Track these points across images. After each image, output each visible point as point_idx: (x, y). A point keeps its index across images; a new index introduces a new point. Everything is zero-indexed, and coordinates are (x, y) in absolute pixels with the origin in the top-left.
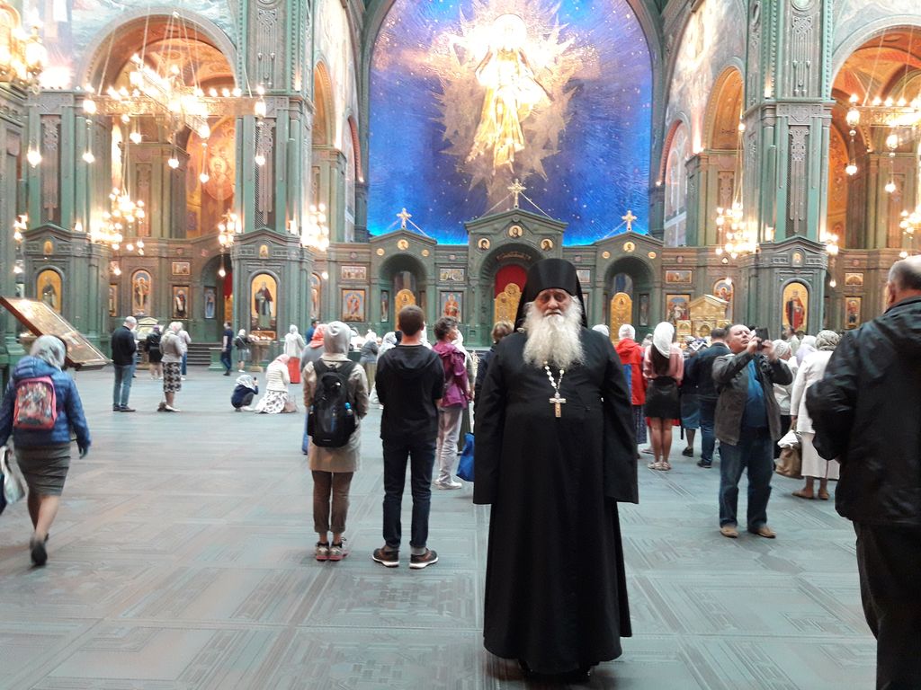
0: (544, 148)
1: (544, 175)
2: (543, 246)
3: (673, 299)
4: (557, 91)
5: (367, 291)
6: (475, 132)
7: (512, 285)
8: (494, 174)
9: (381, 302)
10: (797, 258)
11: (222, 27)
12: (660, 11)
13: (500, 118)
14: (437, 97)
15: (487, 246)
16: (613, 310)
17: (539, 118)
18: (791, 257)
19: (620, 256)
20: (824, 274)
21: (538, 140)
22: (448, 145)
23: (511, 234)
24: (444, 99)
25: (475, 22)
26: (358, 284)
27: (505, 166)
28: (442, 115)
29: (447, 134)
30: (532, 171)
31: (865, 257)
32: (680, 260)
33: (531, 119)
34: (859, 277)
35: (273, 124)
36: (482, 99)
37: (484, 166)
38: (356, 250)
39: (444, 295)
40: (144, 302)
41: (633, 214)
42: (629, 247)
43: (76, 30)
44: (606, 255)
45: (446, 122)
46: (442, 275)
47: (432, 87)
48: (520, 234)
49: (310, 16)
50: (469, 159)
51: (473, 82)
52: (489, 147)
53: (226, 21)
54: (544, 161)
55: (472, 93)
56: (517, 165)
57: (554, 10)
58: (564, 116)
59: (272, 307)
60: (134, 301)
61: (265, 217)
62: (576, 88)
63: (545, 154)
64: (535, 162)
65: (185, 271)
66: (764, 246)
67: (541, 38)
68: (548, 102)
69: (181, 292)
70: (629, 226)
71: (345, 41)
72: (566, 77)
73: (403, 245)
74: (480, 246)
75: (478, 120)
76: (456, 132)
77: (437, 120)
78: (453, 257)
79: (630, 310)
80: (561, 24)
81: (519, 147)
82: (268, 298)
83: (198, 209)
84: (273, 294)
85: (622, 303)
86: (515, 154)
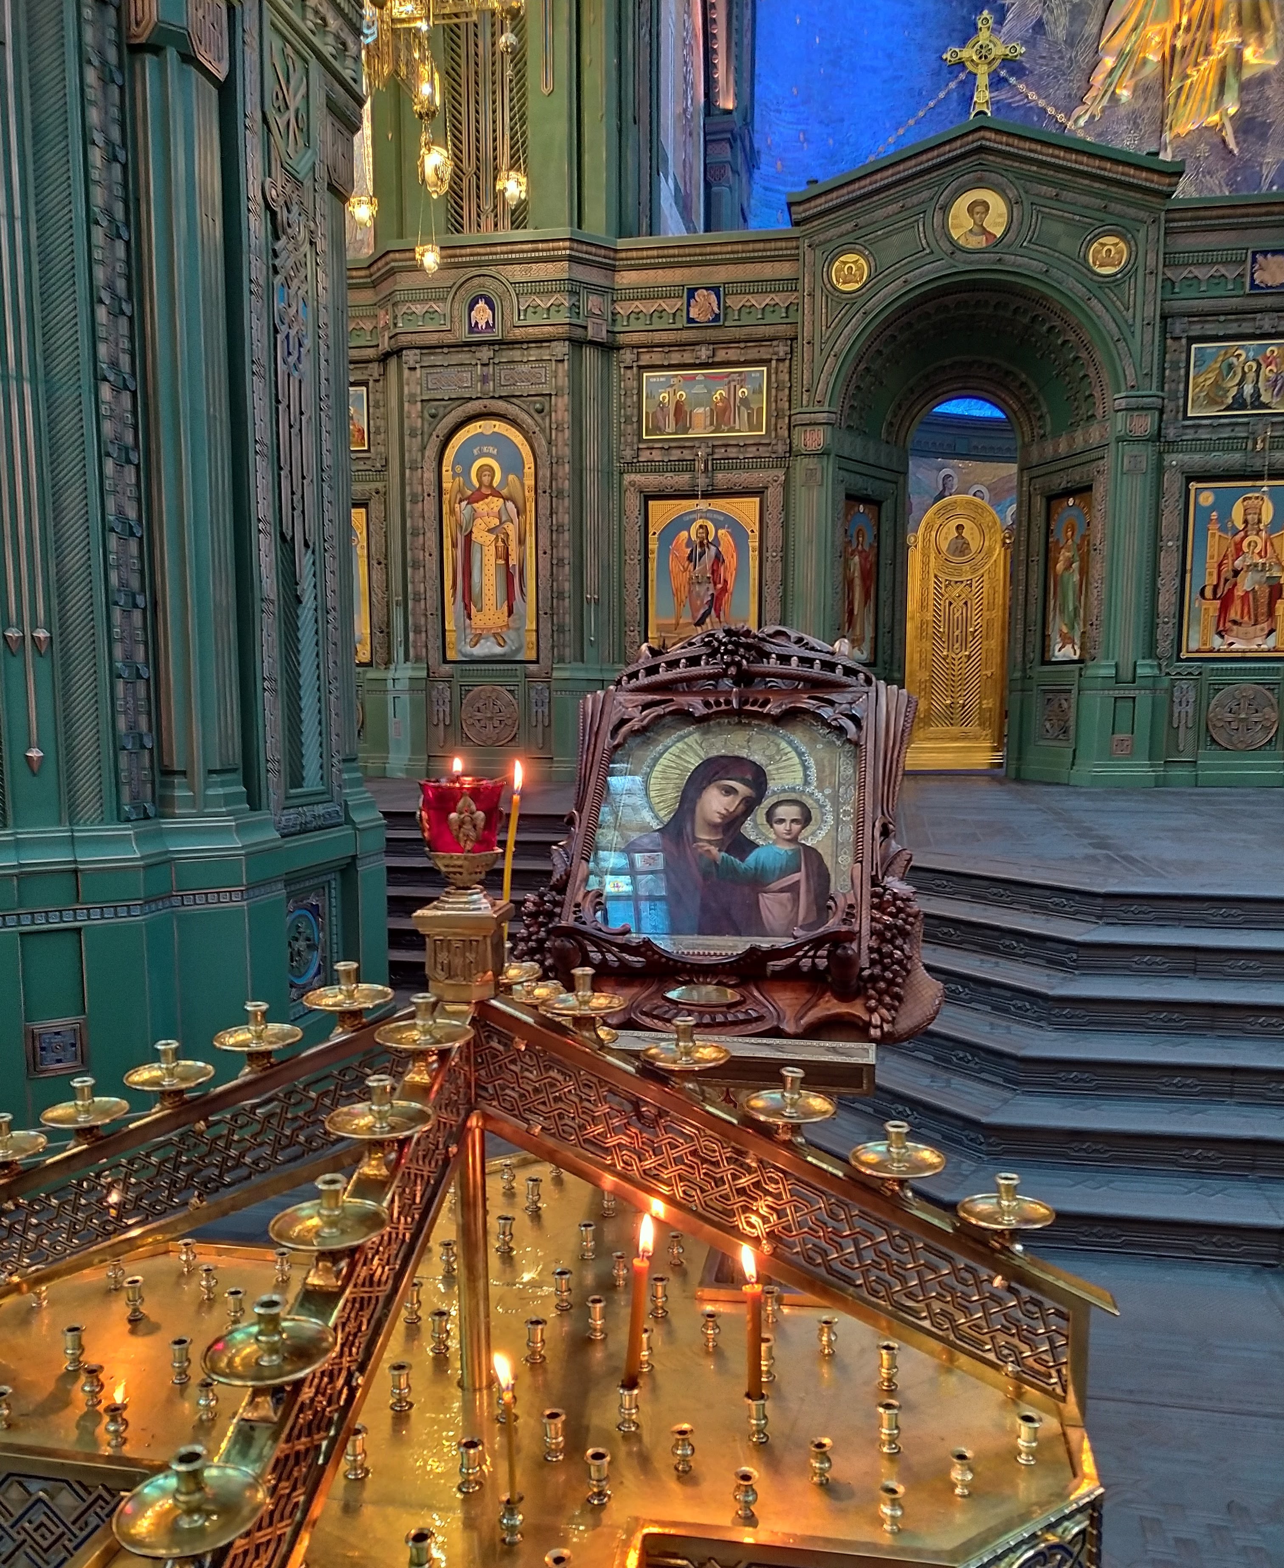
5: (774, 494)
9: (845, 557)
26: (731, 465)
38: (721, 274)
46: (1201, 379)
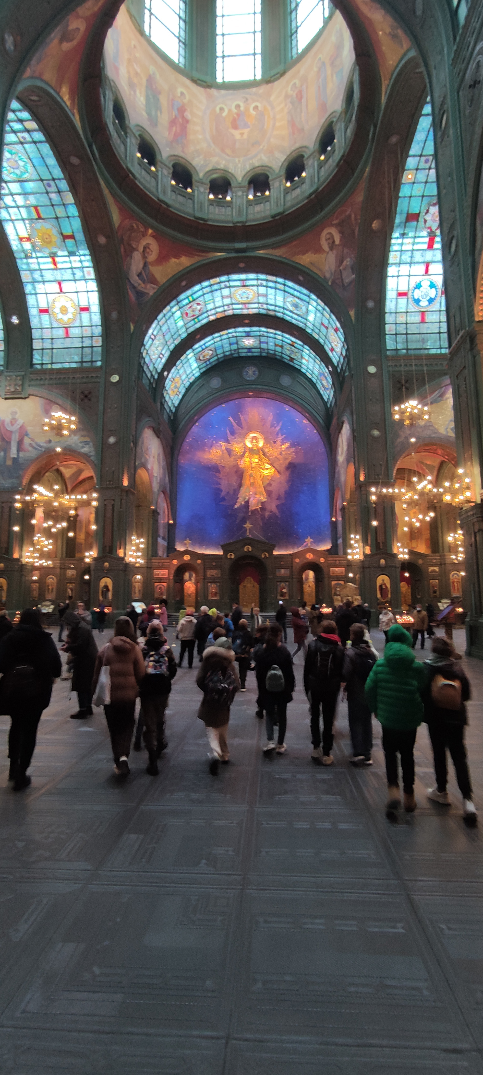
0: (277, 499)
1: (278, 514)
2: (263, 556)
3: (336, 584)
4: (282, 469)
5: (168, 583)
6: (239, 492)
7: (249, 577)
8: (250, 514)
10: (382, 561)
11: (90, 457)
12: (329, 429)
13: (252, 484)
14: (217, 474)
15: (233, 557)
16: (304, 590)
17: (274, 484)
18: (379, 562)
19: (305, 561)
20: (399, 570)
21: (274, 495)
22: (223, 499)
23: (245, 550)
24: (221, 476)
25: (236, 436)
26: (163, 580)
27: (256, 509)
28: (220, 484)
29: (223, 494)
30: (271, 512)
31: (439, 558)
32: (338, 562)
33: (269, 484)
34: (436, 569)
35: (113, 502)
36: (243, 473)
37: (244, 510)
38: (162, 561)
39: (209, 584)
40: (52, 592)
41: (311, 538)
42: (310, 556)
43: (21, 461)
44: (297, 560)
45: (222, 487)
46: (208, 573)
47: (215, 469)
48: (250, 550)
49: (134, 449)
50: (236, 507)
51: (237, 466)
52: (246, 500)
53: (92, 454)
54: (277, 506)
55: (236, 472)
56: (263, 509)
57: (278, 428)
58: (287, 482)
59: (110, 595)
60: (46, 592)
61: (108, 548)
62: (292, 467)
63: (278, 502)
64: (273, 507)
65: (73, 575)
66: (365, 556)
67: (272, 442)
68: (278, 476)
69: (71, 586)
70: (309, 544)
71: (159, 454)
72: (288, 462)
73: (187, 558)
74: (229, 557)
75: (240, 485)
76: (228, 492)
77: (218, 487)
78: (214, 564)
79: (314, 590)
80: (282, 435)
81: (263, 499)
82: (108, 590)
83: (83, 541)
84: (110, 587)
85: (309, 586)
86: (263, 503)
